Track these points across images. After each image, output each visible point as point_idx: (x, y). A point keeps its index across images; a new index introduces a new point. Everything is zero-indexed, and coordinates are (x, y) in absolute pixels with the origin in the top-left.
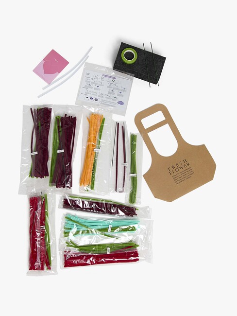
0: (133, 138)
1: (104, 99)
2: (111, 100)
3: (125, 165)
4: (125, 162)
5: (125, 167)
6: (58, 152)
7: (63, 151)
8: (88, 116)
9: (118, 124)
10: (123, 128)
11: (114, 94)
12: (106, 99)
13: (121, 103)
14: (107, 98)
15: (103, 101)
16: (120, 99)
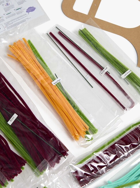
0: (84, 34)
1: (7, 21)
2: (17, 16)
3: (106, 71)
4: (101, 68)
5: (107, 74)
6: (10, 123)
7: (15, 116)
8: (6, 54)
9: (51, 33)
10: (61, 33)
11: (13, 6)
12: (9, 20)
13: (31, 9)
14: (9, 17)
15: (8, 23)
16: (26, 6)
